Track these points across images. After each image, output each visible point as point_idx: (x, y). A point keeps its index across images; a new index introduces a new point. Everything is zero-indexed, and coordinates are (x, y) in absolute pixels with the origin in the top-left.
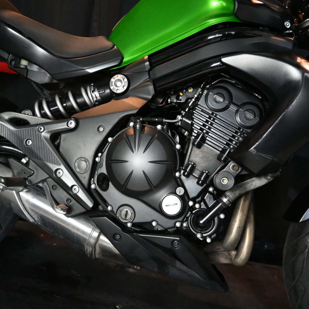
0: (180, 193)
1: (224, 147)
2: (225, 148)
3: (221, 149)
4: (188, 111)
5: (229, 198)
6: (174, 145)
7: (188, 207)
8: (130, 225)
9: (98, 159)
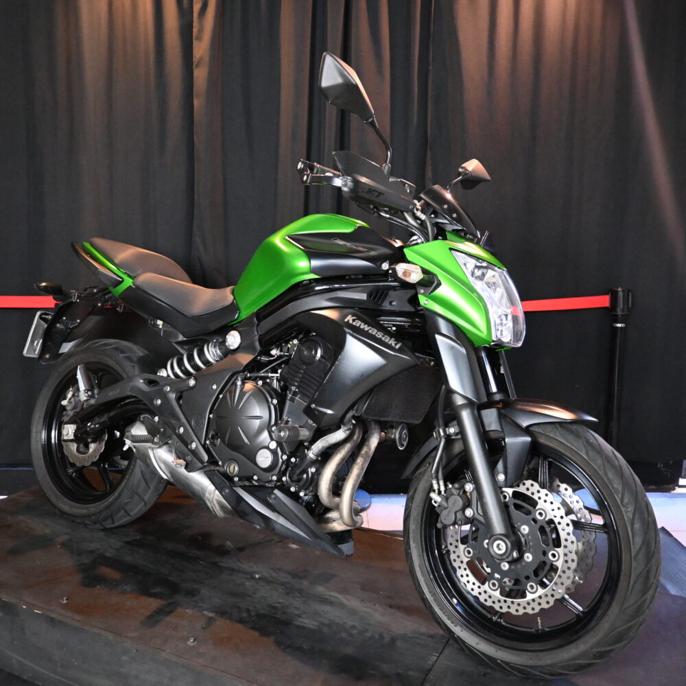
0: (272, 447)
5: (314, 452)
6: (270, 400)
7: (281, 460)
8: (236, 479)
9: (211, 416)
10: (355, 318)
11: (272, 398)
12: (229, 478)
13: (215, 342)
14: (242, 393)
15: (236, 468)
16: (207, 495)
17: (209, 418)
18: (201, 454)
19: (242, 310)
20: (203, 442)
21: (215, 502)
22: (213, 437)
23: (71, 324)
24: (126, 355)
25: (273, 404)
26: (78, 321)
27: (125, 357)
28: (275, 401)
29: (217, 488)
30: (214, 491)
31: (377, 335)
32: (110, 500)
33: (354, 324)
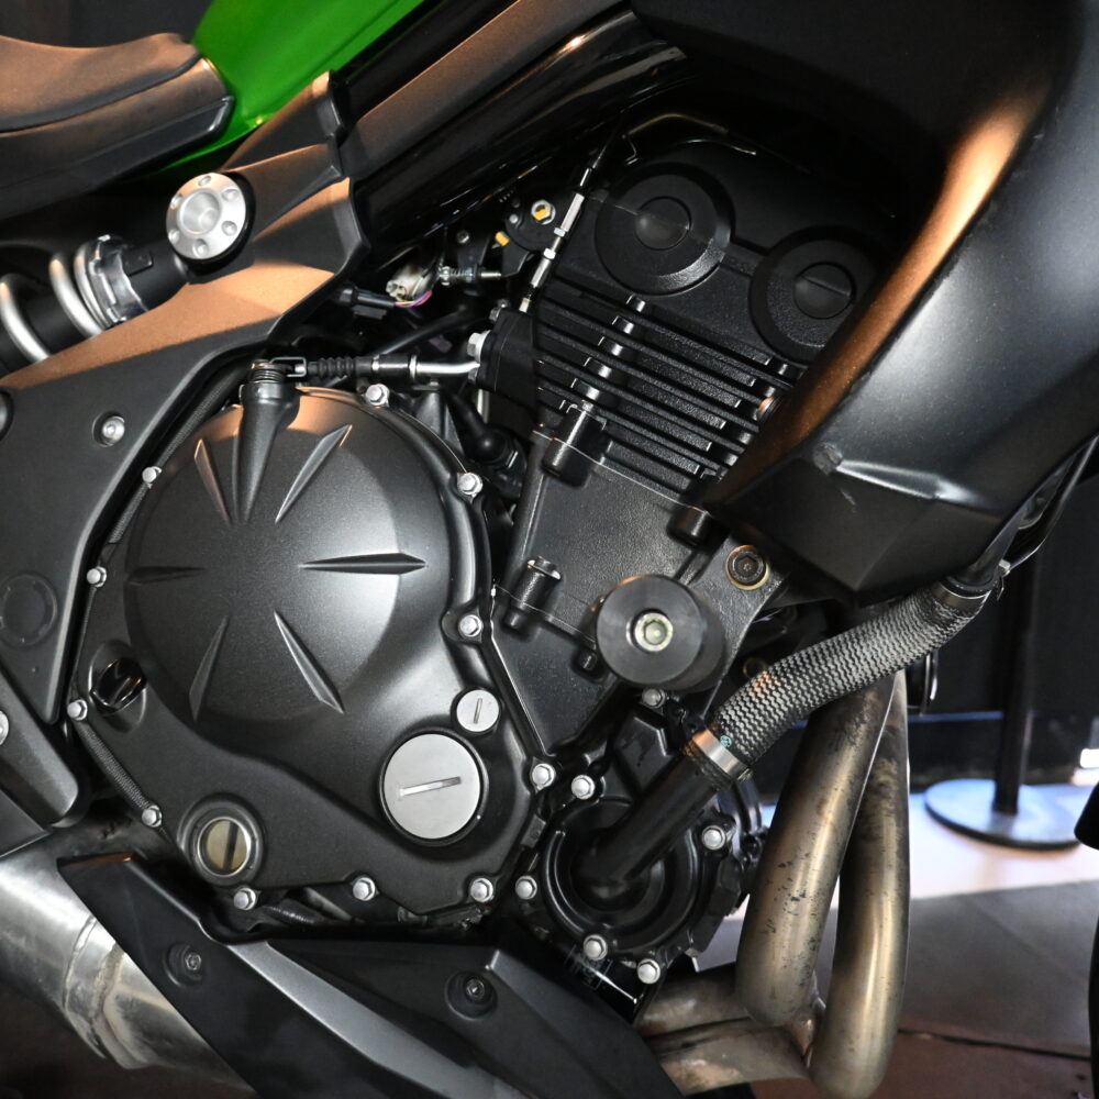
0: (476, 720)
1: (703, 467)
2: (706, 472)
3: (685, 483)
4: (529, 309)
5: (736, 738)
6: (447, 476)
7: (524, 793)
8: (246, 899)
9: (96, 577)
12: (206, 895)
14: (288, 450)
15: (247, 839)
16: (71, 979)
17: (84, 585)
18: (42, 774)
20: (48, 711)
21: (114, 1014)
22: (106, 685)
28: (472, 484)
29: (124, 943)
30: (113, 959)
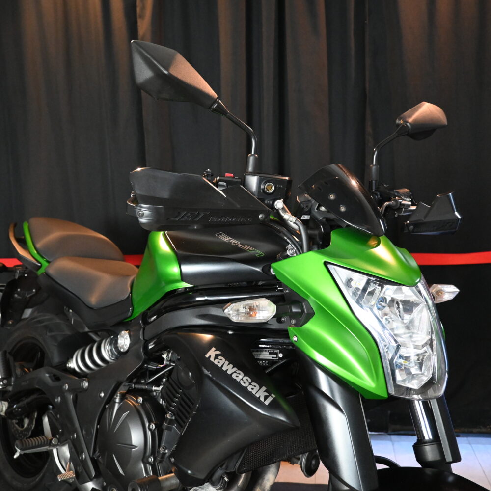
6: (147, 424)
9: (98, 426)
10: (218, 352)
11: (150, 422)
13: (112, 339)
17: (97, 428)
18: (89, 468)
19: (135, 306)
20: (91, 454)
23: (28, 294)
24: (53, 334)
25: (150, 429)
26: (34, 290)
27: (51, 337)
28: (153, 426)
31: (242, 383)
32: (37, 480)
33: (216, 362)
